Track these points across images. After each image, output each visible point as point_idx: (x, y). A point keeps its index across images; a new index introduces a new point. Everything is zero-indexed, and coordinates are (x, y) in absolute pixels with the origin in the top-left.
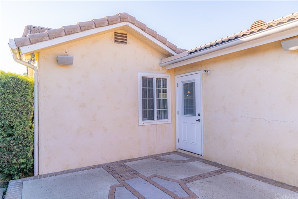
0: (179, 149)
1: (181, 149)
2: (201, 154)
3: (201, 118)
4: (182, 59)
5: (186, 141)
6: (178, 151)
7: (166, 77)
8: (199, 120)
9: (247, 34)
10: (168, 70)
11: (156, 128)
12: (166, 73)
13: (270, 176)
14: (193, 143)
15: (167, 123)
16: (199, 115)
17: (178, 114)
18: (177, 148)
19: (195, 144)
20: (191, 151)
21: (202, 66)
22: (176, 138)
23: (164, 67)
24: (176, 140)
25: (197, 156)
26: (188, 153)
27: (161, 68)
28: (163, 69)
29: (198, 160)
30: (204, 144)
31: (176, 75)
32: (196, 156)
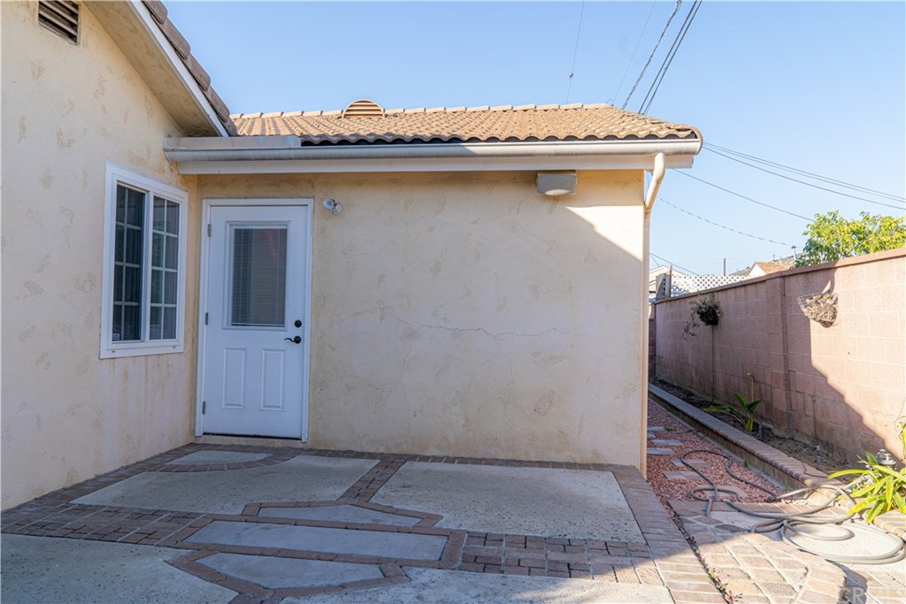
0: (205, 434)
1: (213, 434)
2: (297, 436)
3: (306, 332)
4: (277, 153)
5: (240, 405)
6: (201, 441)
7: (178, 199)
8: (297, 340)
9: (481, 139)
10: (184, 176)
11: (146, 370)
12: (179, 185)
13: (492, 453)
14: (268, 409)
15: (175, 351)
16: (298, 324)
17: (207, 323)
18: (199, 432)
19: (278, 409)
20: (257, 434)
21: (313, 187)
22: (194, 399)
23: (175, 164)
24: (195, 406)
25: (282, 446)
26: (243, 441)
27: (167, 165)
28: (172, 170)
29: (299, 454)
30: (309, 406)
31: (208, 198)
32: (278, 443)
